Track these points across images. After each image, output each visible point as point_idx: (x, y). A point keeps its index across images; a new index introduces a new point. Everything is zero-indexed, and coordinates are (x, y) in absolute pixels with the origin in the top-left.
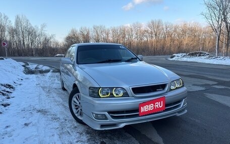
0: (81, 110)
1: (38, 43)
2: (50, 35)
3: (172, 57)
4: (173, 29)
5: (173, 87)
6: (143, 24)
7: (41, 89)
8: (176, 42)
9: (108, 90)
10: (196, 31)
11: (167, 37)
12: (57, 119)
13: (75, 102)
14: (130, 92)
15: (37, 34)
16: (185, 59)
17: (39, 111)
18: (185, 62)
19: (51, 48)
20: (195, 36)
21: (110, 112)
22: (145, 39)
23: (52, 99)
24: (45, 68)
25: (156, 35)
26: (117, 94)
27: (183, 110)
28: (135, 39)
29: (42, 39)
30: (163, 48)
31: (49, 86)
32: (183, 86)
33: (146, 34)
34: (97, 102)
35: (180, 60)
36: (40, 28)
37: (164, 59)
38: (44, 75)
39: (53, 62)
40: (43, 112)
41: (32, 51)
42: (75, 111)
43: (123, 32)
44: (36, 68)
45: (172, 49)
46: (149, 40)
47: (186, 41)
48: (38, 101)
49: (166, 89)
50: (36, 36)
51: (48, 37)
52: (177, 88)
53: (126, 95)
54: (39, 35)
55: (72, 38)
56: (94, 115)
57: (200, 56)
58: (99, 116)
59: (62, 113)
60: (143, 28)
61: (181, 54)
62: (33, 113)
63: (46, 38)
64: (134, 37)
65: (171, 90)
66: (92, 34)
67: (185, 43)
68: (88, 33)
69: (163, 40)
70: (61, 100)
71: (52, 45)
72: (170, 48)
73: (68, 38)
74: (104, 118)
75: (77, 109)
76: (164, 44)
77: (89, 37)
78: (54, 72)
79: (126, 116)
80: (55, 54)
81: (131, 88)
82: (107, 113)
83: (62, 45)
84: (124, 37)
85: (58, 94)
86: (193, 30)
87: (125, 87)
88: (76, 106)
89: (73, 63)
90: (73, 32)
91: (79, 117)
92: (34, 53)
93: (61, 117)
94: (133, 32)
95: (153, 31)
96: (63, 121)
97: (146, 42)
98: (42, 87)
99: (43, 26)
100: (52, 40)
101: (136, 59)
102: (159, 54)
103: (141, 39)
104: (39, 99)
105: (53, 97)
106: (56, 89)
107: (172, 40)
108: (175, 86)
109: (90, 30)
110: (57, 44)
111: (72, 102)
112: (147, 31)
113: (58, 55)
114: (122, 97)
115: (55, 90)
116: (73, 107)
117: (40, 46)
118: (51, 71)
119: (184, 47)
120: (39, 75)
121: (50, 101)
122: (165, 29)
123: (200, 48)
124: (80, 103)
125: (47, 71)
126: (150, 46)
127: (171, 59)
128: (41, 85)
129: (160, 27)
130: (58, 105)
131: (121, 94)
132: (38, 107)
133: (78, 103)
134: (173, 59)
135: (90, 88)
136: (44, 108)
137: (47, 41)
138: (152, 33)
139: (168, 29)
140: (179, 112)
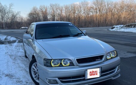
0: (38, 75)
1: (7, 19)
2: (17, 12)
3: (113, 28)
4: (113, 6)
5: (108, 57)
6: (89, 2)
7: (9, 57)
8: (116, 16)
9: (58, 61)
10: (131, 7)
11: (109, 12)
12: (20, 82)
13: (33, 69)
14: (75, 62)
15: (6, 11)
16: (122, 30)
17: (7, 75)
18: (122, 32)
19: (17, 22)
20: (131, 11)
21: (59, 78)
22: (91, 14)
23: (17, 65)
24: (13, 39)
25: (100, 11)
26: (65, 64)
27: (117, 75)
28: (83, 14)
29: (10, 15)
30: (106, 20)
31: (15, 55)
32: (117, 56)
33: (92, 10)
34: (50, 70)
35: (118, 30)
36: (8, 6)
37: (106, 30)
38: (11, 45)
39: (19, 34)
40: (10, 76)
41: (3, 25)
42: (34, 76)
43: (74, 9)
44: (5, 39)
45: (113, 22)
46: (94, 15)
47: (124, 15)
48: (6, 67)
49: (103, 59)
50: (5, 13)
51: (15, 14)
52: (112, 58)
53: (72, 64)
54: (8, 13)
55: (34, 14)
56: (48, 80)
57: (134, 27)
58: (51, 81)
59: (24, 77)
60: (89, 5)
61: (119, 26)
62: (2, 77)
63: (13, 15)
64: (82, 13)
65: (107, 60)
66: (49, 11)
67: (123, 16)
68: (46, 10)
69: (105, 15)
70: (24, 66)
71: (18, 20)
72: (111, 21)
73: (31, 14)
74: (55, 82)
75: (35, 74)
76: (106, 18)
77: (46, 13)
78: (19, 42)
79: (72, 80)
80: (20, 27)
81: (76, 59)
82: (57, 79)
83: (26, 20)
84: (74, 13)
85: (22, 61)
86: (129, 6)
87: (71, 58)
88: (35, 72)
89: (32, 38)
90: (35, 9)
91: (37, 81)
92: (4, 26)
93: (24, 81)
94: (82, 9)
95: (97, 8)
96: (25, 83)
97: (92, 16)
98: (9, 55)
99: (11, 5)
100: (18, 16)
101: (81, 34)
102: (103, 26)
103: (88, 14)
104: (7, 65)
105: (18, 64)
106: (20, 56)
107: (113, 14)
108: (110, 56)
109: (47, 8)
110: (22, 19)
111: (32, 69)
112: (93, 8)
113: (22, 28)
114: (69, 66)
115: (20, 58)
116: (33, 73)
117: (9, 21)
118: (17, 41)
119: (122, 20)
120: (8, 45)
121: (15, 67)
122: (107, 6)
123: (134, 21)
124: (37, 70)
125: (14, 42)
126: (95, 19)
127: (112, 30)
128: (9, 53)
129: (103, 5)
130: (21, 70)
131: (68, 64)
132: (6, 72)
133: (36, 70)
134: (114, 30)
135: (44, 59)
136: (11, 73)
137: (14, 17)
138: (96, 9)
139: (110, 6)
140: (114, 76)
